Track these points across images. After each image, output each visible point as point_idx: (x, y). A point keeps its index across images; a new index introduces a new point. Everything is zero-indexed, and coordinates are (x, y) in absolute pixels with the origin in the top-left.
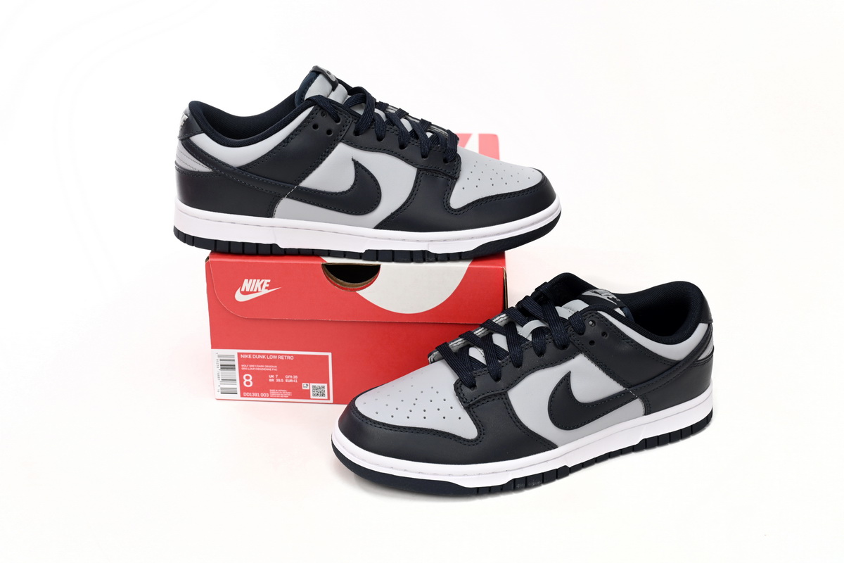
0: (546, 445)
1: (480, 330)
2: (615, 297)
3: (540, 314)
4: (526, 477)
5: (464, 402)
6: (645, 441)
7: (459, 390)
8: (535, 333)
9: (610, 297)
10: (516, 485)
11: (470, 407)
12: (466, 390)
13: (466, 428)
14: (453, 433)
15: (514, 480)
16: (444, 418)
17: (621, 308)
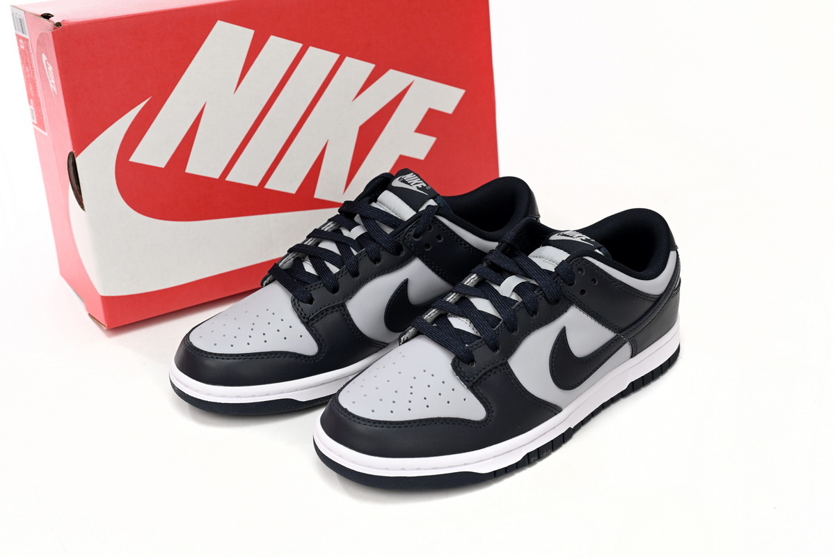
0: (552, 410)
1: (451, 296)
2: (589, 238)
3: (516, 269)
4: (538, 449)
5: (467, 381)
6: (632, 383)
7: (458, 369)
8: (517, 290)
9: (584, 238)
10: (530, 459)
11: (474, 385)
12: (464, 367)
13: (473, 410)
14: (462, 417)
15: (528, 454)
16: (448, 402)
17: (599, 249)
